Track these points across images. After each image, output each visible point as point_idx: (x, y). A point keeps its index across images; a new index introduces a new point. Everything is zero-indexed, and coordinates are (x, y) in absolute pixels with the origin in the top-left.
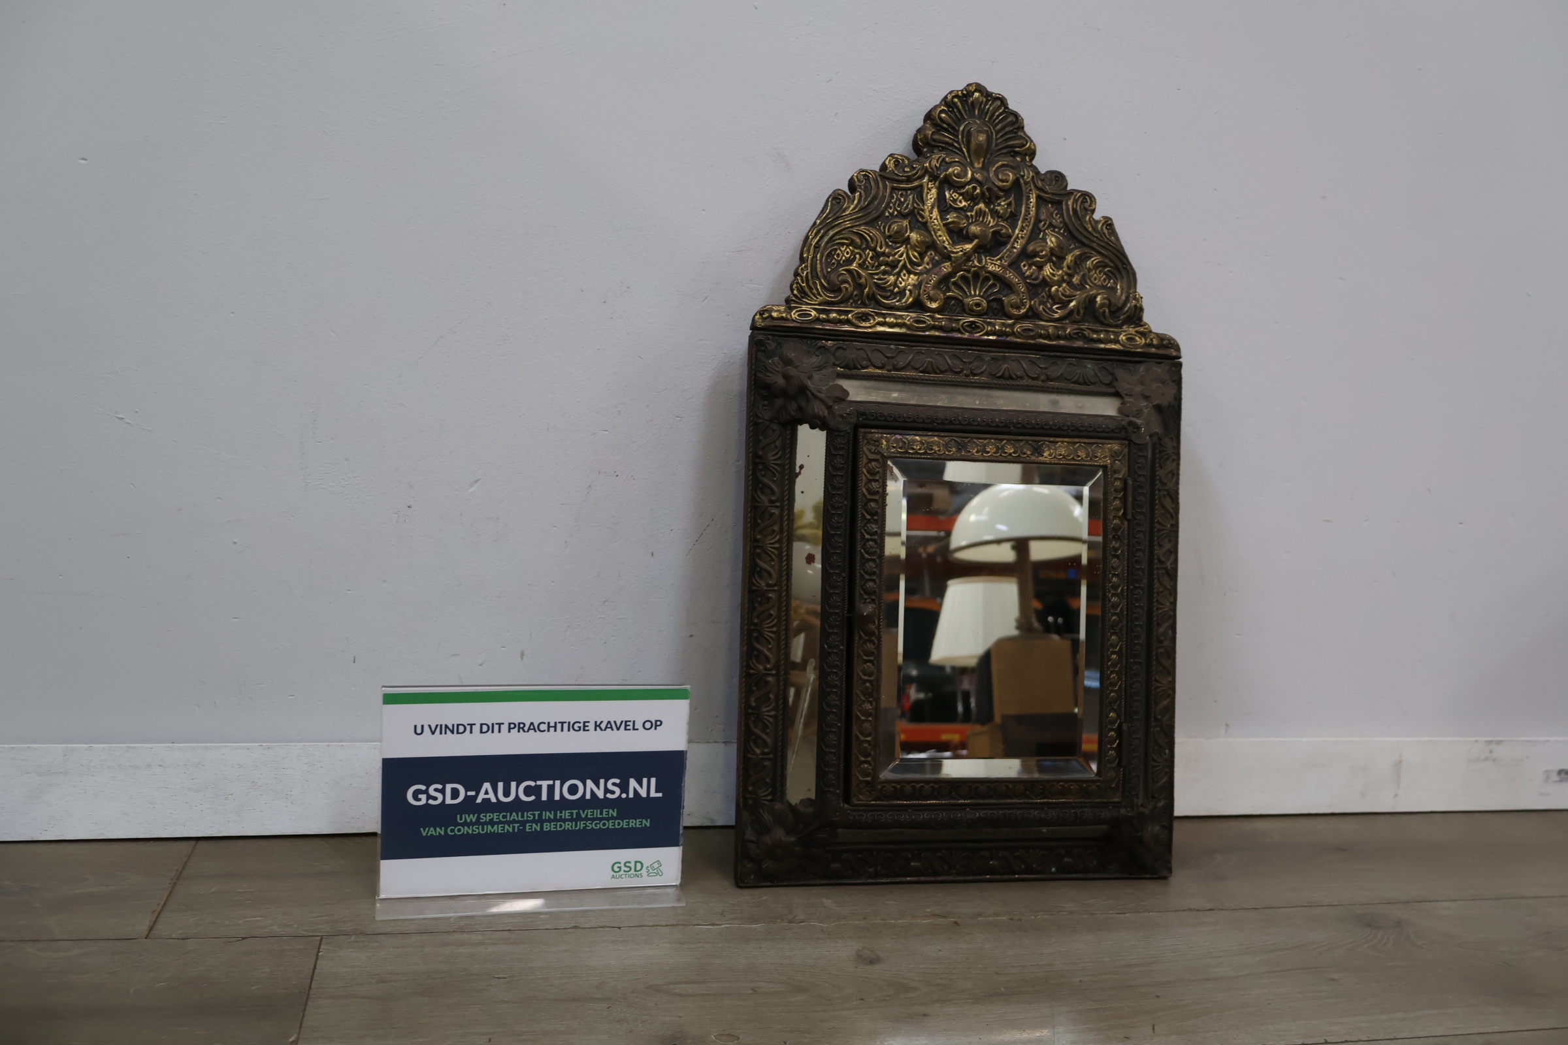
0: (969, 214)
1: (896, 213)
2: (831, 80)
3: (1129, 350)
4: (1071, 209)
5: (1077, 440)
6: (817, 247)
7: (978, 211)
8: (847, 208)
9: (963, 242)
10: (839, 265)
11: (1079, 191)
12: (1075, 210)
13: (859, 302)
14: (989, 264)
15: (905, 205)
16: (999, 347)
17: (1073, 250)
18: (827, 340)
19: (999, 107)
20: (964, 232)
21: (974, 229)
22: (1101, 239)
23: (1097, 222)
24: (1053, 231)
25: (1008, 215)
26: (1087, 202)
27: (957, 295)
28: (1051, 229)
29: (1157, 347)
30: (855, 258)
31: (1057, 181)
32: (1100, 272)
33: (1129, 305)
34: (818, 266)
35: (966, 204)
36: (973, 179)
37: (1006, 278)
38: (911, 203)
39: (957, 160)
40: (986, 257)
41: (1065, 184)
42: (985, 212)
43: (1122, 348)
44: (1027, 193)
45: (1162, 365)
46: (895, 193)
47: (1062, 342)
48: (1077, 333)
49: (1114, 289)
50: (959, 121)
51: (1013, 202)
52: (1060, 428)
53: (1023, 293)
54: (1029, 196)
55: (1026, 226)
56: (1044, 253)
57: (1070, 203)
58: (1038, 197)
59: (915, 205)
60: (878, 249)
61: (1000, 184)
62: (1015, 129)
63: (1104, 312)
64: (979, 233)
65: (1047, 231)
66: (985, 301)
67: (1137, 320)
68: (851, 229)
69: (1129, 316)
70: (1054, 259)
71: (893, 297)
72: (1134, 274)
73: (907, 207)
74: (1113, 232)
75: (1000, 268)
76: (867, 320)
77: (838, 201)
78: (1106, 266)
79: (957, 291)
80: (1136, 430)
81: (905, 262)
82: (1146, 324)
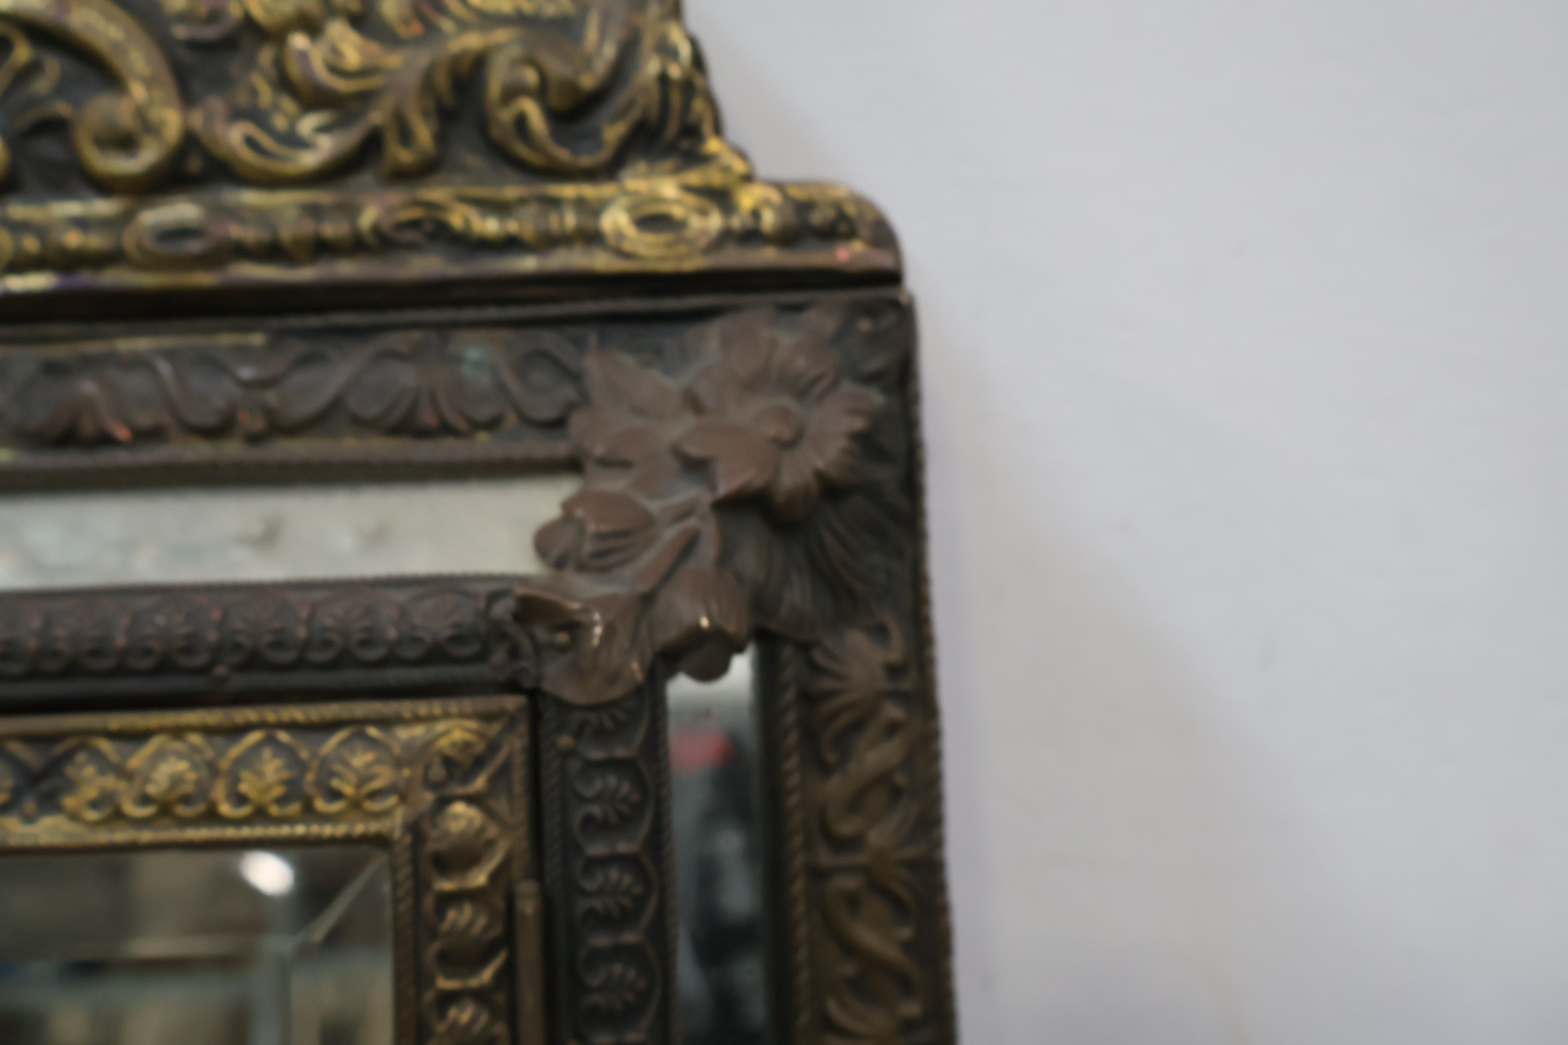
3: (650, 265)
5: (249, 714)
29: (786, 238)
33: (642, 79)
43: (616, 264)
52: (165, 666)
53: (150, 82)
67: (687, 135)
80: (562, 638)
82: (732, 150)
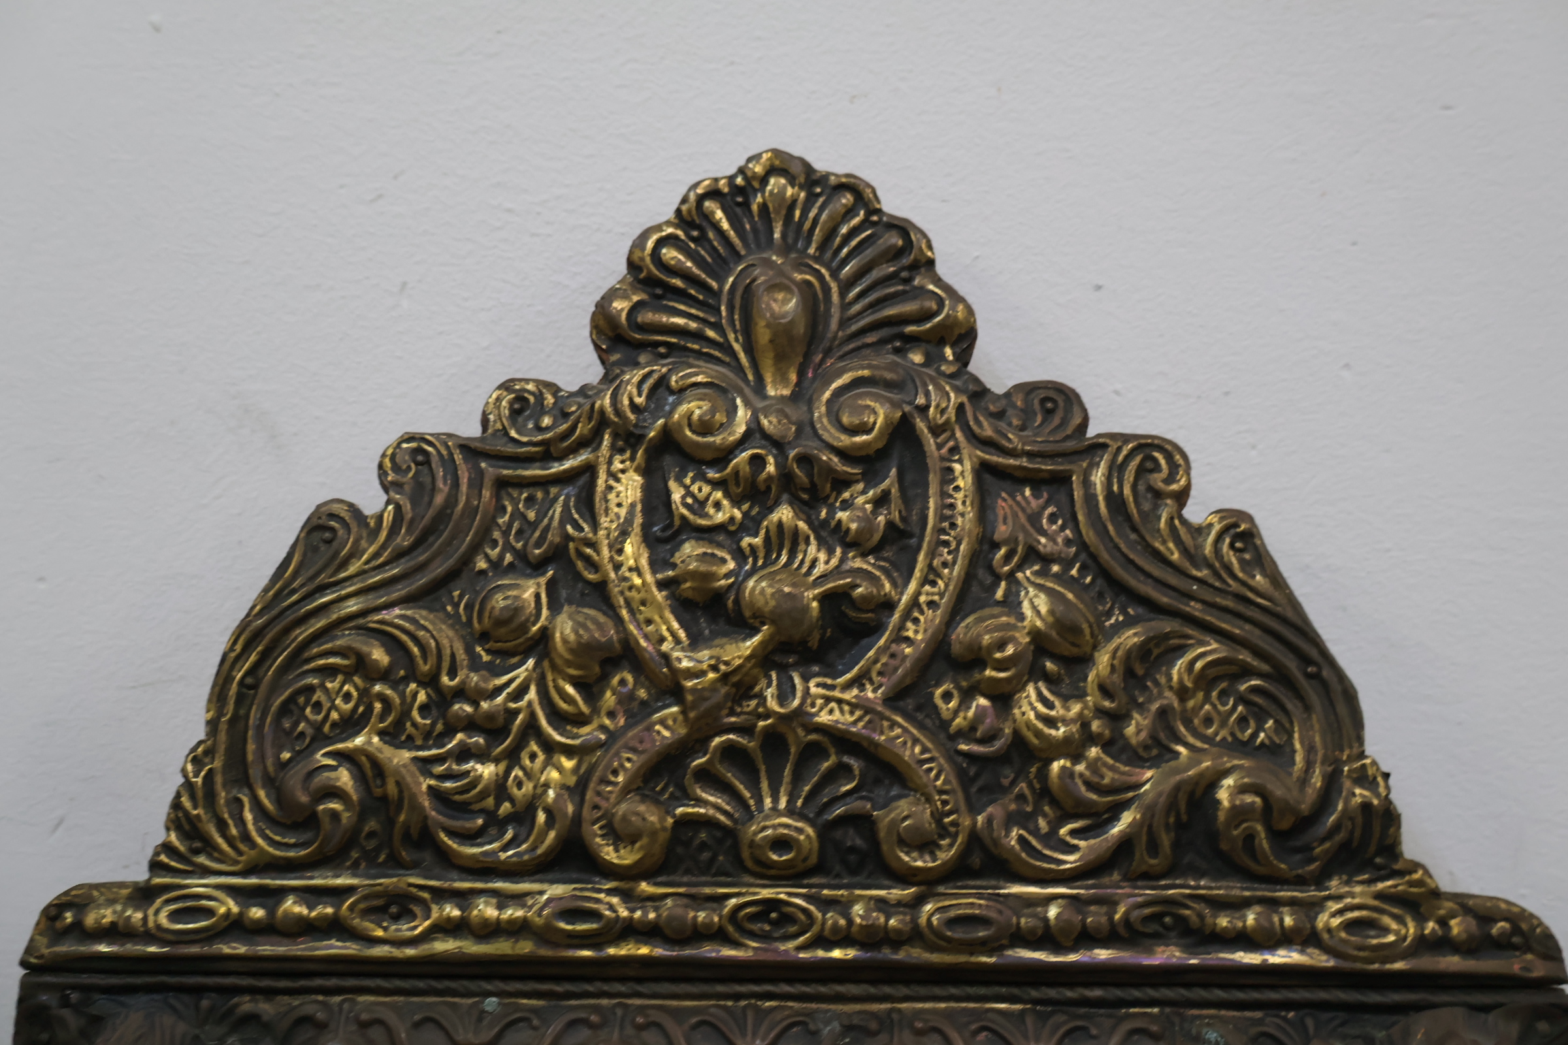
0: (746, 541)
1: (508, 558)
2: (380, 196)
3: (1359, 966)
4: (1101, 498)
6: (249, 687)
7: (773, 529)
8: (354, 554)
9: (725, 634)
10: (319, 738)
11: (1126, 438)
12: (1116, 502)
13: (382, 858)
14: (819, 702)
15: (537, 534)
16: (873, 982)
17: (1118, 628)
18: (270, 993)
19: (850, 212)
20: (730, 603)
21: (758, 588)
22: (1217, 584)
23: (1199, 531)
24: (1044, 573)
25: (877, 537)
26: (1157, 468)
27: (711, 812)
28: (1036, 568)
29: (1467, 948)
30: (370, 709)
31: (1049, 413)
32: (1223, 694)
33: (1340, 807)
34: (251, 747)
35: (738, 514)
36: (754, 432)
37: (877, 745)
38: (556, 523)
39: (700, 379)
40: (806, 679)
41: (1077, 420)
42: (796, 531)
43: (1331, 963)
44: (942, 459)
45: (1491, 1017)
46: (510, 495)
47: (1103, 954)
48: (1156, 918)
49: (1277, 752)
50: (719, 267)
51: (894, 491)
53: (941, 792)
54: (951, 470)
55: (945, 564)
56: (1010, 650)
57: (1098, 477)
58: (984, 470)
59: (569, 528)
60: (445, 679)
61: (844, 440)
62: (903, 269)
63: (1250, 838)
64: (772, 603)
65: (1020, 575)
66: (810, 831)
67: (1378, 853)
68: (361, 621)
69: (1345, 846)
70: (1049, 665)
71: (493, 831)
72: (1350, 696)
73: (543, 537)
74: (1261, 559)
75: (858, 713)
76: (405, 914)
77: (327, 535)
78: (1246, 672)
79: (712, 799)
81: (532, 715)
82: (1416, 866)
